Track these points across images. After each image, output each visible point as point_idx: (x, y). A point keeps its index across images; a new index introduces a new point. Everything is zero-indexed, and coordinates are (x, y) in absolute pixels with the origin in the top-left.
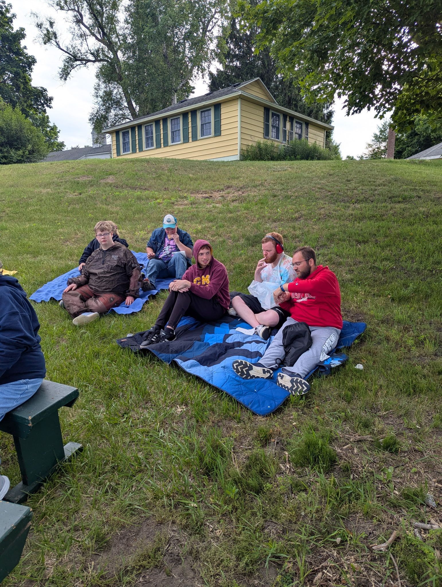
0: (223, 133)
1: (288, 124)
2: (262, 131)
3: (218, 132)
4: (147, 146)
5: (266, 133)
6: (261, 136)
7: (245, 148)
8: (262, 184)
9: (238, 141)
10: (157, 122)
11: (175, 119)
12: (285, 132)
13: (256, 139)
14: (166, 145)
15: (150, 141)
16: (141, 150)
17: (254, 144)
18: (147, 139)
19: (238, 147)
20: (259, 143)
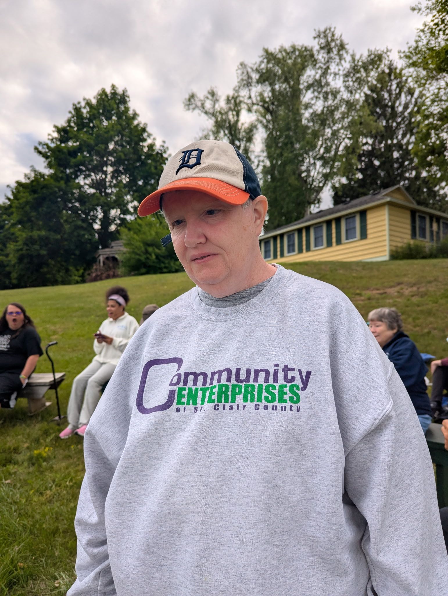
0: (369, 236)
1: (435, 226)
2: (409, 232)
3: (364, 235)
4: (289, 252)
5: (414, 235)
6: (409, 237)
7: (394, 249)
8: (436, 280)
9: (387, 243)
10: (300, 231)
11: (317, 227)
12: (432, 232)
13: (405, 241)
14: (308, 249)
15: (291, 248)
16: (282, 255)
17: (404, 246)
18: (289, 246)
19: (387, 248)
20: (409, 245)
